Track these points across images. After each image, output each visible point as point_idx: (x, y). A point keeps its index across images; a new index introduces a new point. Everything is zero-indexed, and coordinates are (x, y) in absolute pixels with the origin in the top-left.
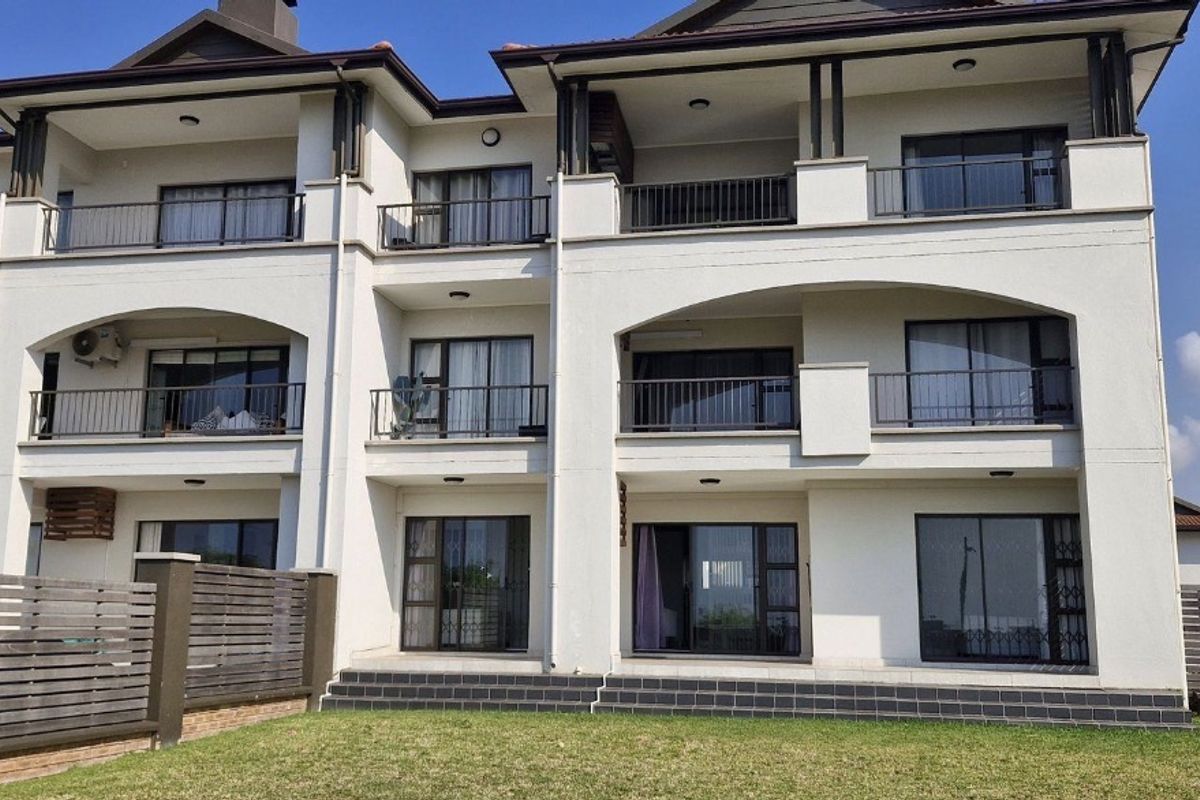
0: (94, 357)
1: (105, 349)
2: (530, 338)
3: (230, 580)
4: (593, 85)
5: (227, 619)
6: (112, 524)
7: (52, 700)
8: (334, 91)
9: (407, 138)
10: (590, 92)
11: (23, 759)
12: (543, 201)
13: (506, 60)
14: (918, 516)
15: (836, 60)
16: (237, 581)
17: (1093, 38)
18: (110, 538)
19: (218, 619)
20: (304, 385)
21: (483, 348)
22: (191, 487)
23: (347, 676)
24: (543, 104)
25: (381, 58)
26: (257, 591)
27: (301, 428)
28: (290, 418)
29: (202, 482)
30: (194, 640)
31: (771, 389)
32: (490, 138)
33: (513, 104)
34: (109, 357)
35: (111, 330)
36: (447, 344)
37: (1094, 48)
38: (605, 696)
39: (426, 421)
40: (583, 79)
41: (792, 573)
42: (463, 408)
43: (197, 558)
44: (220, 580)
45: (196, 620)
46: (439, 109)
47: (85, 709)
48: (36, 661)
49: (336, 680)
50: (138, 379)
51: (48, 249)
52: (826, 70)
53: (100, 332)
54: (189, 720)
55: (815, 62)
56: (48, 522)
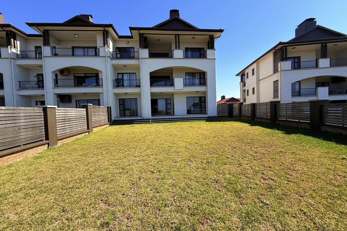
0: (64, 74)
1: (66, 73)
2: (136, 73)
3: (97, 108)
4: (144, 35)
5: (97, 114)
6: (71, 100)
7: (71, 128)
8: (102, 32)
9: (114, 41)
10: (144, 37)
11: (68, 139)
12: (137, 52)
13: (131, 29)
14: (187, 97)
15: (179, 35)
16: (98, 108)
17: (210, 35)
18: (71, 102)
19: (95, 114)
20: (102, 79)
21: (128, 74)
22: (84, 95)
23: (114, 121)
24: (136, 38)
25: (111, 26)
26: (101, 109)
27: (102, 85)
28: (100, 84)
29: (86, 94)
30: (93, 117)
31: (167, 81)
32: (128, 43)
33: (131, 37)
34: (67, 74)
35: (67, 70)
36: (123, 74)
37: (210, 37)
38: (151, 121)
39: (121, 85)
40: (143, 34)
41: (170, 105)
42: (126, 83)
43: (92, 104)
44: (95, 108)
45: (93, 114)
46: (120, 37)
47: (77, 129)
48: (67, 122)
49: (112, 121)
50: (72, 77)
51: (53, 55)
52: (177, 36)
53: (64, 70)
54: (94, 129)
55: (176, 35)
56: (60, 100)
